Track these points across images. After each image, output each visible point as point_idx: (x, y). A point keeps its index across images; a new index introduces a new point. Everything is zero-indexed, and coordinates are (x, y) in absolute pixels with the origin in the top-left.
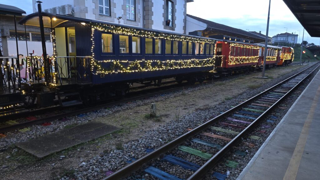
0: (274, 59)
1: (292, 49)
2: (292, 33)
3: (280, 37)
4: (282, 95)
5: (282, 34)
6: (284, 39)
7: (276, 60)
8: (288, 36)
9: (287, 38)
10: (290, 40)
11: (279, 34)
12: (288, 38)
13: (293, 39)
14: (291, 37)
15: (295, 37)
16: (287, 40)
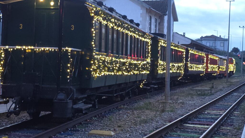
1: (234, 59)
2: (220, 36)
3: (206, 41)
5: (207, 37)
7: (225, 70)
8: (215, 40)
9: (214, 44)
12: (215, 43)
14: (220, 42)
15: (225, 42)
16: (214, 45)
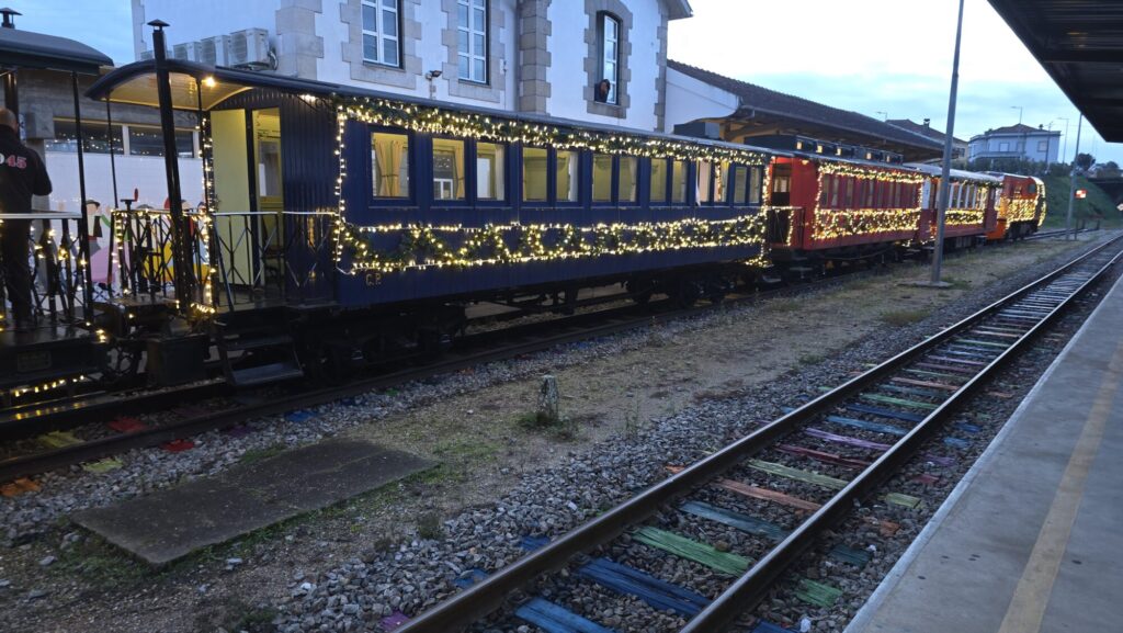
0: (975, 217)
1: (1038, 181)
2: (1041, 126)
3: (998, 141)
4: (1000, 348)
5: (1002, 130)
6: (1013, 149)
7: (980, 221)
8: (1025, 137)
9: (1021, 145)
10: (1033, 152)
11: (994, 128)
12: (1024, 144)
13: (1043, 148)
14: (1037, 140)
15: (1051, 140)
16: (1020, 150)
